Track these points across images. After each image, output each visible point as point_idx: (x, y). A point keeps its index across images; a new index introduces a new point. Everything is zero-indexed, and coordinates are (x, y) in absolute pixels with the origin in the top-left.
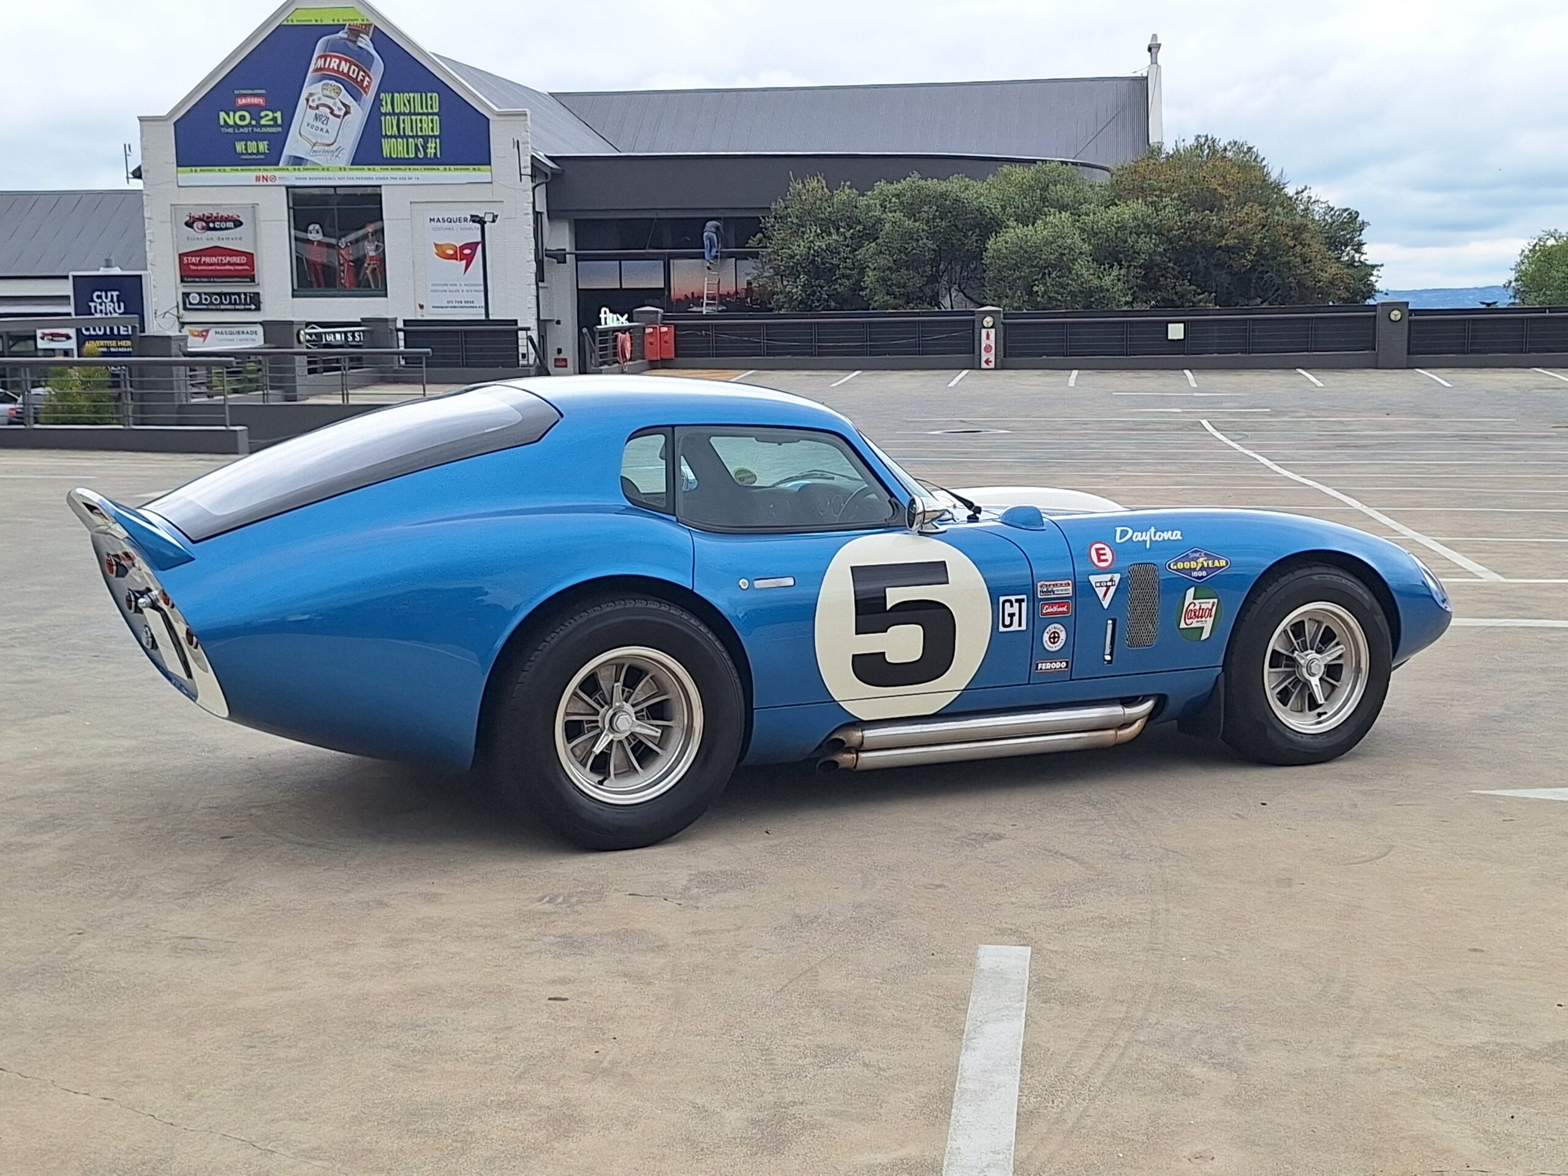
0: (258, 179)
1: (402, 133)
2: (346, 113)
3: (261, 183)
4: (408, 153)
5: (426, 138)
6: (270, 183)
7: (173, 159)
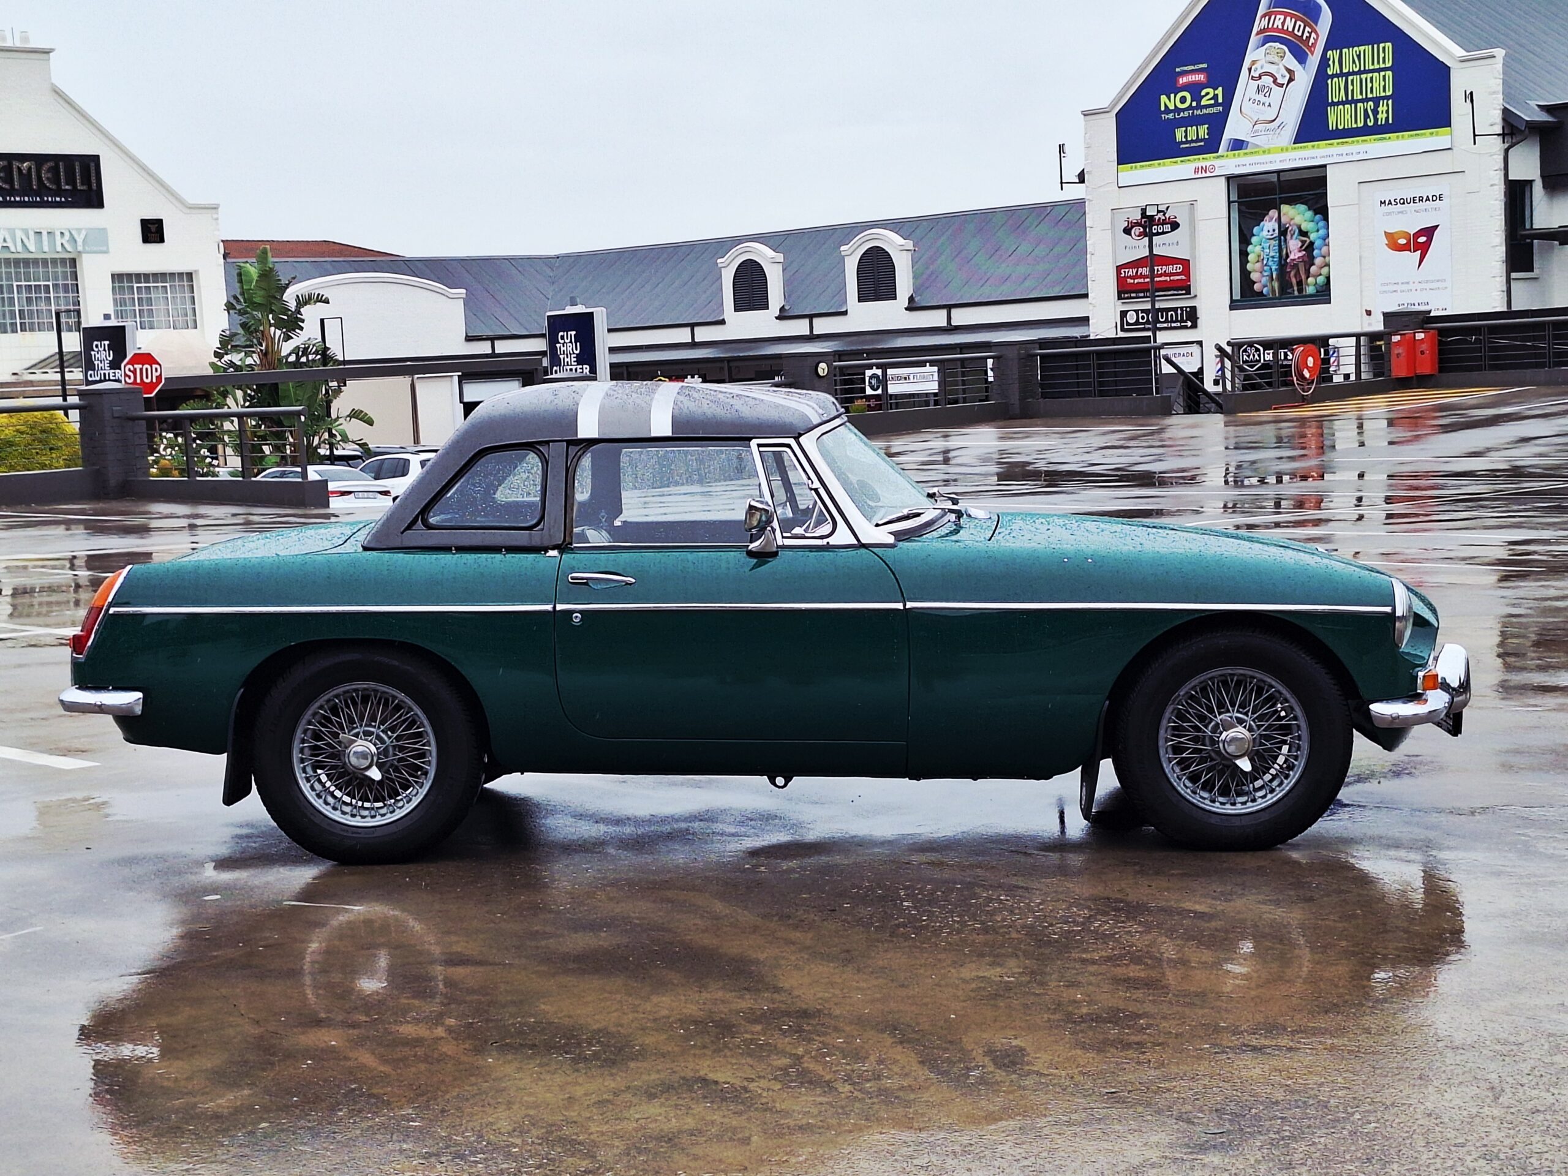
0: (1196, 171)
1: (1350, 98)
2: (1291, 80)
3: (1200, 175)
4: (1356, 122)
5: (1377, 101)
6: (1208, 174)
7: (1114, 156)
